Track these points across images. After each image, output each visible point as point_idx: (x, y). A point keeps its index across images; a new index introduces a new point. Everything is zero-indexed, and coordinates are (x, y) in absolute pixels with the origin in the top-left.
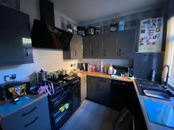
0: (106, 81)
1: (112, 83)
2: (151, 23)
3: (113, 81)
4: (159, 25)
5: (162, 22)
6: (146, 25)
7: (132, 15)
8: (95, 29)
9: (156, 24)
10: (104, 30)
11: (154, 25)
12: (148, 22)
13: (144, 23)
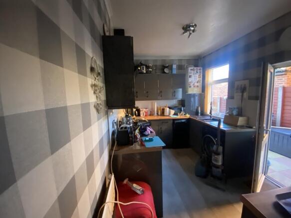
0: (167, 122)
1: (173, 123)
2: (195, 71)
3: (174, 120)
4: (200, 73)
5: (202, 71)
6: (192, 71)
7: (179, 60)
8: (148, 67)
9: (198, 71)
10: (156, 69)
11: (197, 72)
12: (193, 70)
13: (191, 70)
